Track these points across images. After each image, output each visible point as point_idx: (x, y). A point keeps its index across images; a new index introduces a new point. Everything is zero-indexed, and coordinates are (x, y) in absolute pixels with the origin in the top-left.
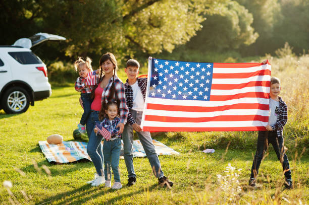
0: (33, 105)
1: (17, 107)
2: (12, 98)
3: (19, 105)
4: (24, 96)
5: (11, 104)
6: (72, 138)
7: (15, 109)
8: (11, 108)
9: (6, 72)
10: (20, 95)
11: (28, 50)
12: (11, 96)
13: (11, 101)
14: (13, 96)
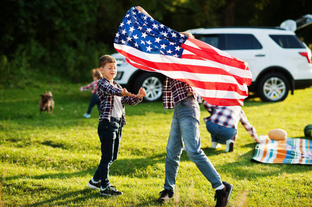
0: (292, 93)
1: (274, 95)
2: (269, 85)
3: (277, 93)
4: (283, 83)
5: (267, 92)
6: (303, 134)
7: (272, 97)
8: (267, 95)
9: (263, 56)
10: (278, 83)
11: (292, 33)
12: (268, 83)
13: (267, 89)
14: (270, 82)
